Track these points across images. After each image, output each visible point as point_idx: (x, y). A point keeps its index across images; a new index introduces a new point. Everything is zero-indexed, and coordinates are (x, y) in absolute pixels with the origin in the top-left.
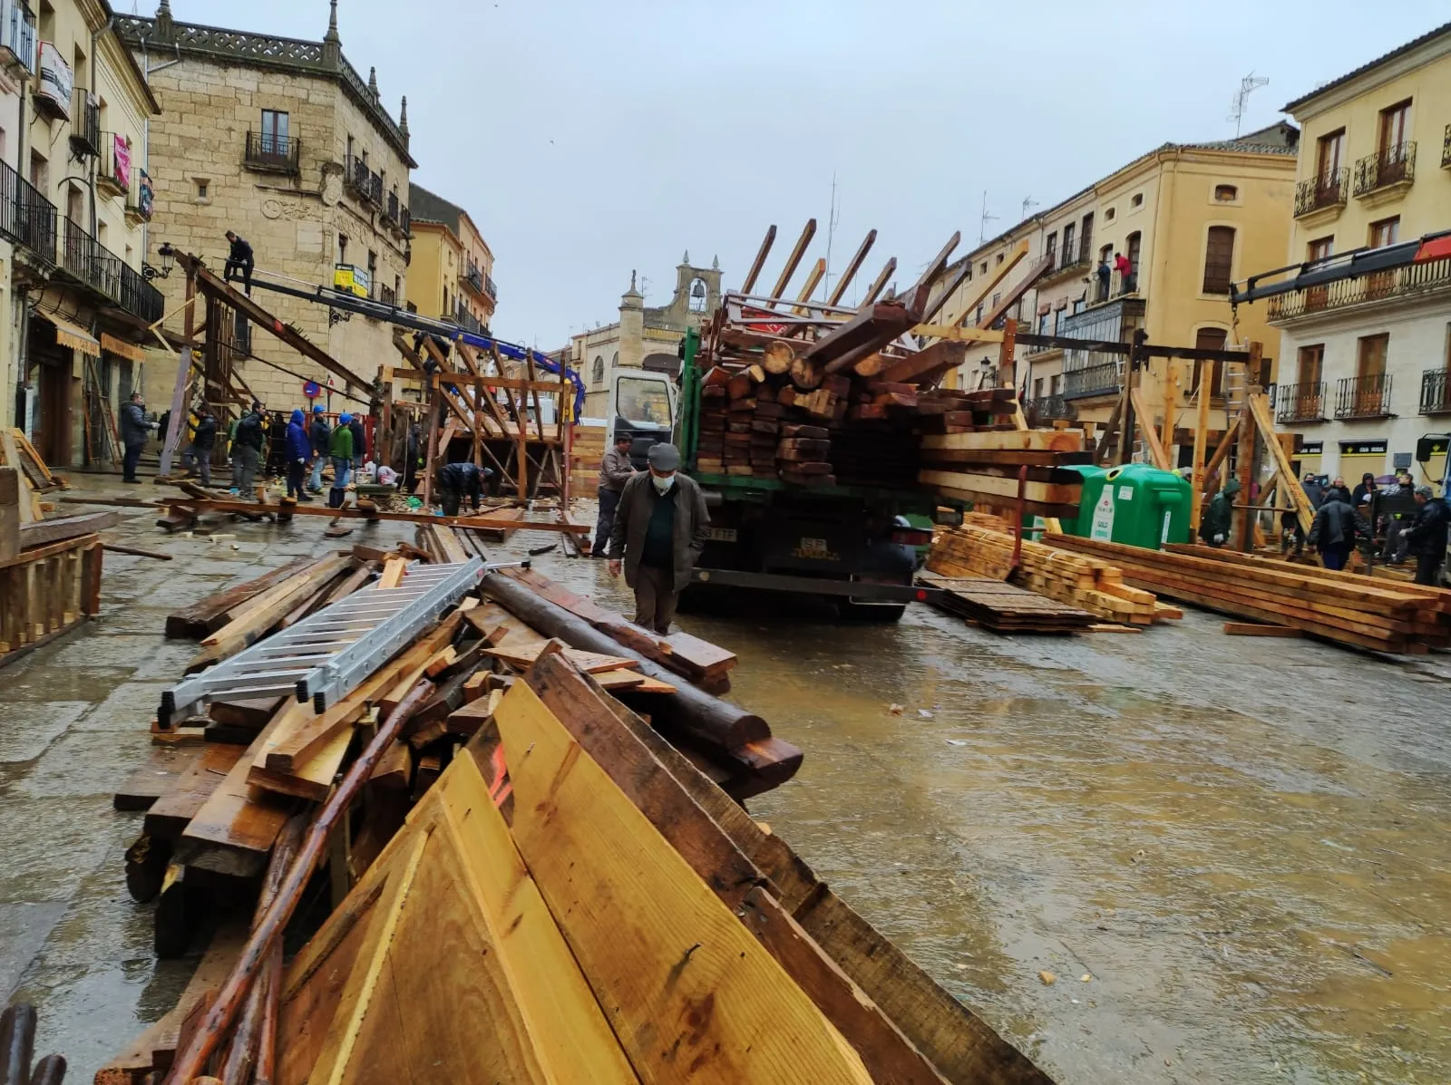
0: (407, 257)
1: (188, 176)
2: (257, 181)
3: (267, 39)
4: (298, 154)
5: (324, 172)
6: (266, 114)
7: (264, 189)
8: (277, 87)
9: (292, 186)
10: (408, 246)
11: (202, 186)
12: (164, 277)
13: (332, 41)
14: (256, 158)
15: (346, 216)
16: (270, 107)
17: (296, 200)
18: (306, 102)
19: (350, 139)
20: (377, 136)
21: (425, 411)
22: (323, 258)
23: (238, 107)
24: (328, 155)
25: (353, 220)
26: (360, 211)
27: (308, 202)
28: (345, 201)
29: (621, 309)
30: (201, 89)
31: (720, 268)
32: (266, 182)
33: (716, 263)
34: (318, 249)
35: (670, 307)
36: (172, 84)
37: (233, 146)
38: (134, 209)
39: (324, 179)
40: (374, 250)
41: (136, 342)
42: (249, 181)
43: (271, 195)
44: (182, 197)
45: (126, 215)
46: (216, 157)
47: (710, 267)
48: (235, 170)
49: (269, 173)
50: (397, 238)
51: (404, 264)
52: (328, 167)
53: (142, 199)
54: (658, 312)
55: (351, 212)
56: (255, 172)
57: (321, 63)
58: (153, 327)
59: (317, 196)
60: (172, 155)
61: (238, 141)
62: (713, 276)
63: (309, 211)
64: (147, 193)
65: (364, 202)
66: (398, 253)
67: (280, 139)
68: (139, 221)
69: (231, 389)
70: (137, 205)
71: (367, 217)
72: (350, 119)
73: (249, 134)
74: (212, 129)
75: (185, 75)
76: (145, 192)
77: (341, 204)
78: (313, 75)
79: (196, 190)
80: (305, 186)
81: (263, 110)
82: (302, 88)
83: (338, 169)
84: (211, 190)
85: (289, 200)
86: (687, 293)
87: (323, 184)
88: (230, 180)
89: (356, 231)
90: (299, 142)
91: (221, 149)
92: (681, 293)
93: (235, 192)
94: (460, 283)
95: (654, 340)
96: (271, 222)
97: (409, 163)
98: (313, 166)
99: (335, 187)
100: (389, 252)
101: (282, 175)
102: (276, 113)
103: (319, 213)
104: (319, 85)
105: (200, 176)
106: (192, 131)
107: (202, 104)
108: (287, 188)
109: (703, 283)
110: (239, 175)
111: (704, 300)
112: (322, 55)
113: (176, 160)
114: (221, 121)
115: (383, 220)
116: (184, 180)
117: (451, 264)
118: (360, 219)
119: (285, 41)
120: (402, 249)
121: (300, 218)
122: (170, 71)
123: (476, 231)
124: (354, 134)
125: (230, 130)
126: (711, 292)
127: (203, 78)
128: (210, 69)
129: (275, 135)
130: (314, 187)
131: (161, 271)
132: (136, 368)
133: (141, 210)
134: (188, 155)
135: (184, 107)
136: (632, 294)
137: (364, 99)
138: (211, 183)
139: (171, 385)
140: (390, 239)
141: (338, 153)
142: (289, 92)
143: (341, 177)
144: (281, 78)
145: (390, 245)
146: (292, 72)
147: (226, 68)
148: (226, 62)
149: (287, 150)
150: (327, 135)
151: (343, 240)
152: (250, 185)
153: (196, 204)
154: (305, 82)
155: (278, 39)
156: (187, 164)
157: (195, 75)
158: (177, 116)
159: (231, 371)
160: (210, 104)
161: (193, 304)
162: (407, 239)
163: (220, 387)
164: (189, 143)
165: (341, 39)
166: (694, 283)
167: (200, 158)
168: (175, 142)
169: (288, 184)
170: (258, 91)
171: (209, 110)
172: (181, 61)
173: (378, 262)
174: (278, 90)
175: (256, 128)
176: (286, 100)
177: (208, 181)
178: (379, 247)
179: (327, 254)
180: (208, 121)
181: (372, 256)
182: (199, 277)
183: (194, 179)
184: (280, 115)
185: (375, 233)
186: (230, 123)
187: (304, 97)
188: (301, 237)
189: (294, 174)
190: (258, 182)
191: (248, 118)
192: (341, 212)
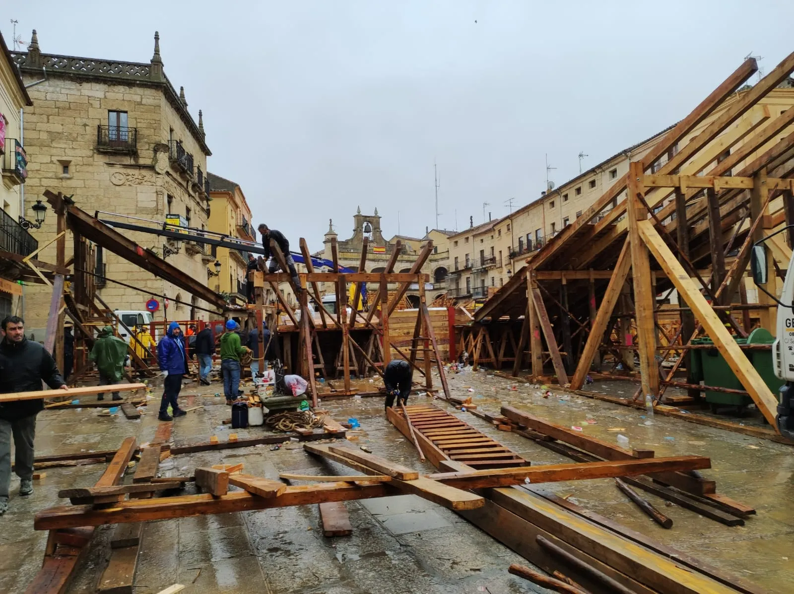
0: (208, 212)
1: (55, 159)
2: (107, 159)
3: (110, 63)
4: (135, 140)
5: (156, 151)
6: (111, 113)
7: (111, 165)
8: (119, 95)
9: (132, 162)
10: (208, 205)
11: (66, 165)
12: (38, 227)
13: (157, 62)
14: (105, 144)
15: (171, 182)
16: (114, 108)
17: (136, 172)
18: (140, 104)
19: (171, 130)
20: (187, 131)
21: (270, 312)
22: (157, 211)
23: (90, 109)
24: (157, 139)
25: (175, 185)
26: (180, 180)
27: (144, 172)
28: (171, 172)
29: (324, 242)
30: (62, 98)
31: (379, 215)
32: (112, 160)
33: (376, 211)
34: (154, 205)
35: (352, 239)
36: (42, 96)
37: (87, 137)
38: (10, 171)
39: (155, 156)
40: (189, 207)
41: (15, 279)
42: (100, 160)
43: (117, 169)
44: (50, 175)
45: (3, 176)
46: (75, 145)
47: (373, 215)
48: (90, 153)
49: (115, 153)
50: (202, 199)
51: (206, 217)
52: (158, 147)
53: (18, 163)
54: (346, 242)
55: (174, 180)
56: (105, 153)
57: (149, 78)
58: (26, 260)
59: (152, 168)
60: (42, 145)
61: (91, 133)
62: (375, 220)
63: (146, 179)
64: (22, 161)
65: (183, 173)
66: (203, 209)
67: (121, 129)
68: (15, 183)
69: (96, 310)
70: (13, 167)
71: (184, 184)
72: (170, 116)
73: (99, 127)
74: (71, 126)
75: (51, 89)
76: (20, 158)
77: (168, 173)
78: (144, 85)
79: (60, 169)
80: (142, 161)
81: (110, 111)
82: (136, 94)
83: (166, 148)
84: (72, 168)
85: (130, 171)
86: (361, 230)
87: (155, 159)
88: (86, 160)
89: (177, 192)
90: (136, 131)
91: (79, 139)
92: (357, 231)
93: (90, 169)
94: (238, 230)
95: (346, 259)
96: (117, 187)
97: (206, 152)
98: (147, 147)
99: (163, 162)
100: (198, 208)
101: (126, 155)
102: (118, 112)
103: (153, 179)
104: (148, 92)
105: (64, 158)
106: (57, 128)
107: (64, 109)
108: (128, 163)
109: (369, 224)
110: (92, 156)
111: (371, 233)
112: (150, 72)
113: (45, 149)
114: (78, 120)
115: (194, 186)
116: (52, 162)
117: (232, 217)
118: (180, 184)
119: (123, 63)
120: (205, 207)
121: (139, 184)
122: (40, 87)
123: (244, 198)
124: (174, 128)
125: (85, 125)
126: (375, 229)
127: (63, 91)
128: (68, 84)
129: (118, 127)
130: (148, 162)
131: (34, 222)
132: (15, 300)
133: (16, 171)
134: (54, 144)
135: (50, 111)
136: (331, 233)
137: (178, 104)
138: (72, 163)
139: (45, 311)
140: (198, 200)
141: (164, 137)
142: (127, 97)
143: (167, 154)
144: (121, 89)
145: (198, 203)
146: (129, 83)
147: (80, 83)
148: (81, 79)
149: (127, 137)
150: (156, 126)
151: (170, 198)
152: (101, 163)
153: (61, 179)
154: (139, 91)
155: (119, 63)
156: (54, 151)
157: (58, 89)
158: (45, 117)
159: (94, 296)
160: (70, 108)
161: (64, 236)
162: (208, 200)
163: (87, 309)
164: (54, 136)
165: (163, 61)
166: (365, 224)
167: (63, 146)
168: (44, 136)
169: (129, 161)
170: (105, 97)
171: (68, 112)
172: (47, 79)
173: (192, 214)
174: (120, 96)
175: (104, 122)
176: (126, 103)
177: (70, 162)
178: (192, 205)
179: (160, 207)
180: (68, 120)
181: (188, 210)
182: (69, 213)
183: (58, 161)
184: (122, 115)
185: (190, 195)
186: (85, 121)
187: (139, 100)
188: (141, 197)
189: (133, 153)
190: (107, 161)
191: (98, 116)
192: (168, 179)
